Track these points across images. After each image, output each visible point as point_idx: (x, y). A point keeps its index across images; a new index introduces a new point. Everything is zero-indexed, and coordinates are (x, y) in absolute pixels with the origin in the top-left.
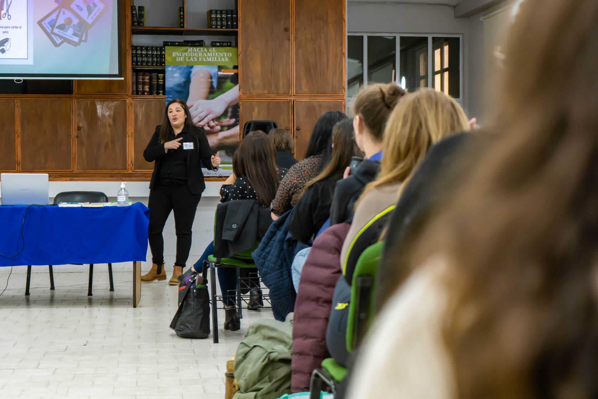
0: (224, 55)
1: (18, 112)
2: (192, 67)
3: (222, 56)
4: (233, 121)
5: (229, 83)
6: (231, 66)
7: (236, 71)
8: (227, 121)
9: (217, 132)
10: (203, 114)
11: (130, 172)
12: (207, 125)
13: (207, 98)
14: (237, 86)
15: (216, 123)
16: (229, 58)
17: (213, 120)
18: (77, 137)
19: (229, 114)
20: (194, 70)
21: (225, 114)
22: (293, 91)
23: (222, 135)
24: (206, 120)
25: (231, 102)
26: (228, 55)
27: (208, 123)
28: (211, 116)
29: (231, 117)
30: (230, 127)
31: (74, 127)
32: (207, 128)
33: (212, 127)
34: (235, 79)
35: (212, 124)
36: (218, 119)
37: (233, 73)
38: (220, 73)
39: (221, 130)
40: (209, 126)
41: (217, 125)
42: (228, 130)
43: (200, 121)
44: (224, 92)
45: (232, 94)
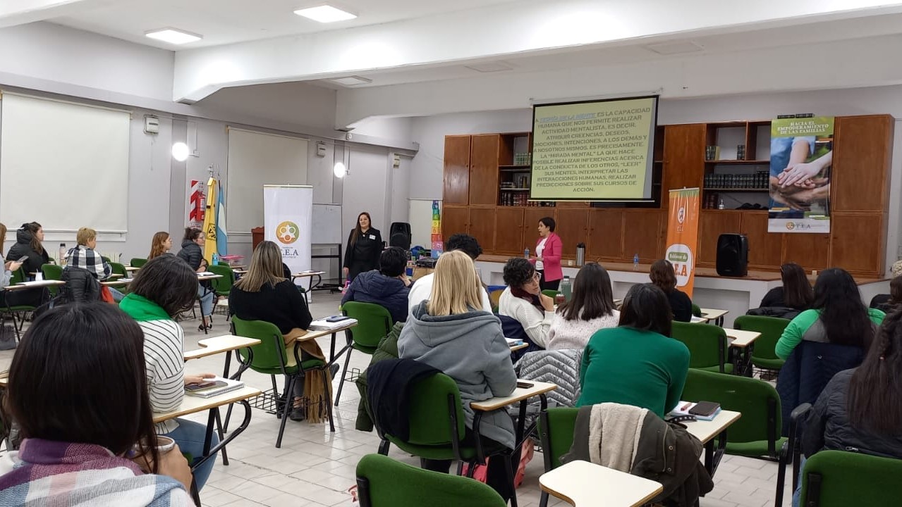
0: (821, 127)
2: (793, 138)
4: (826, 179)
5: (824, 149)
6: (827, 136)
8: (821, 180)
9: (812, 189)
10: (800, 175)
12: (803, 183)
13: (805, 162)
14: (831, 152)
15: (812, 181)
16: (826, 129)
17: (809, 179)
19: (824, 174)
20: (794, 141)
21: (820, 174)
23: (816, 191)
24: (803, 179)
25: (826, 165)
26: (825, 126)
27: (805, 182)
28: (806, 177)
29: (825, 177)
30: (823, 185)
32: (804, 186)
33: (808, 185)
34: (830, 146)
35: (808, 182)
36: (813, 178)
37: (829, 141)
38: (817, 142)
39: (816, 187)
41: (812, 183)
42: (821, 186)
44: (820, 157)
45: (826, 158)
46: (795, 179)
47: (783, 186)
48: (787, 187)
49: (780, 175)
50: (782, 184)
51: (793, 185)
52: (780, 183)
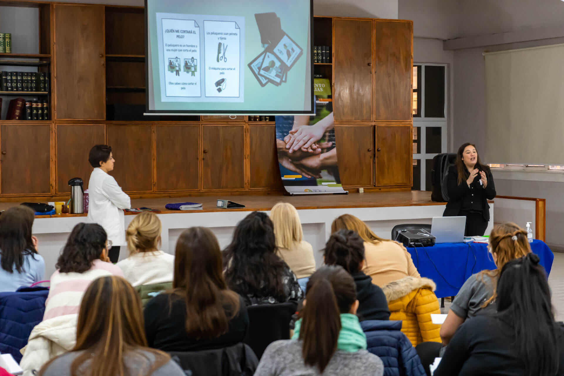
0: (319, 86)
1: (154, 137)
3: (317, 86)
4: (330, 144)
5: (325, 111)
6: (326, 96)
7: (330, 100)
8: (326, 144)
9: (318, 155)
10: (306, 138)
11: (247, 190)
12: (310, 147)
13: (309, 124)
14: (332, 113)
15: (318, 145)
16: (324, 89)
17: (314, 143)
18: (203, 159)
19: (327, 138)
21: (323, 138)
22: (374, 117)
23: (323, 156)
24: (309, 143)
25: (328, 128)
26: (322, 86)
27: (311, 146)
28: (312, 140)
29: (329, 141)
30: (329, 149)
31: (201, 150)
32: (310, 150)
33: (314, 150)
34: (329, 107)
35: (314, 147)
36: (318, 142)
37: (328, 102)
38: (317, 102)
39: (322, 152)
40: (312, 149)
41: (318, 147)
42: (327, 152)
43: (304, 145)
44: (321, 119)
45: (328, 120)
46: (301, 143)
47: (291, 151)
48: (294, 152)
49: (286, 138)
50: (289, 149)
51: (300, 149)
52: (287, 147)
